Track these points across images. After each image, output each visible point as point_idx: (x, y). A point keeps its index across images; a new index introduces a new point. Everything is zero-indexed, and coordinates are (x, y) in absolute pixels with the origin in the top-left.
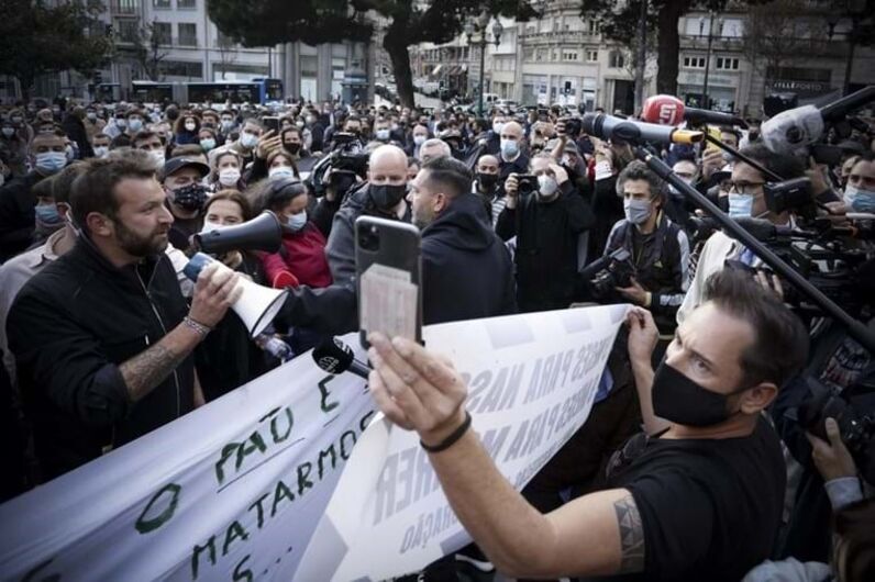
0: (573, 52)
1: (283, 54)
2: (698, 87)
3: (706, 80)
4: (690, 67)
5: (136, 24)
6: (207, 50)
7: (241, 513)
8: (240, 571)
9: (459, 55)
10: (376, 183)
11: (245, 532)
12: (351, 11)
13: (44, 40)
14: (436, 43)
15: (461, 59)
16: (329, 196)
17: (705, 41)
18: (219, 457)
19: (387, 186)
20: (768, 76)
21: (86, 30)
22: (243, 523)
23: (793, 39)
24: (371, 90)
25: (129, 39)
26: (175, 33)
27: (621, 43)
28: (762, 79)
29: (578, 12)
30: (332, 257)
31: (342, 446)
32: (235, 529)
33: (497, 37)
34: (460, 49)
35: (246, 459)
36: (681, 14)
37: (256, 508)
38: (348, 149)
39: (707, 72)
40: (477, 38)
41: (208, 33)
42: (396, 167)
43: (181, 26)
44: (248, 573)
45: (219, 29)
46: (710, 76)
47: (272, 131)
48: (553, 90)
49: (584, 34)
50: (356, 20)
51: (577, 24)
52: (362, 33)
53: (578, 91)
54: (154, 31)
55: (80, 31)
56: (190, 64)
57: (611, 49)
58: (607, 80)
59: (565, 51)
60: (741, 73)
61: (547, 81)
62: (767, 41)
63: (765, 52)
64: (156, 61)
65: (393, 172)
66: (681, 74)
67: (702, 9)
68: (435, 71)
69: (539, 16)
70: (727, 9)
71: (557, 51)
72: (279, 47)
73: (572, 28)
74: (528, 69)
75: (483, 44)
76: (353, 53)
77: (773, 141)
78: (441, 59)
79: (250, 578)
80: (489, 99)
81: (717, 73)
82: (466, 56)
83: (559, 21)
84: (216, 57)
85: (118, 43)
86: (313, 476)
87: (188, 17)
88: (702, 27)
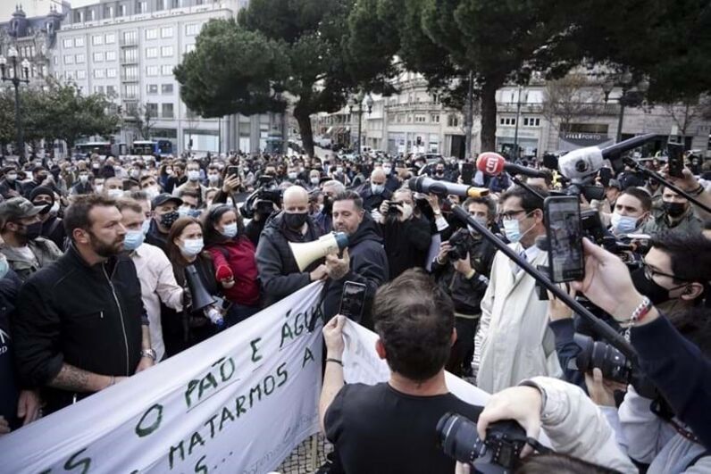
0: (422, 116)
1: (228, 122)
2: (511, 139)
3: (516, 134)
4: (505, 125)
5: (136, 104)
6: (180, 121)
7: (200, 427)
8: (200, 465)
9: (344, 121)
10: (289, 212)
11: (203, 439)
12: (272, 92)
13: (81, 117)
14: (329, 112)
15: (346, 123)
16: (256, 218)
17: (515, 106)
18: (186, 389)
19: (297, 214)
20: (561, 130)
21: (106, 109)
22: (201, 433)
23: (579, 104)
24: (286, 145)
25: (132, 114)
26: (160, 110)
27: (455, 109)
28: (557, 133)
29: (426, 89)
30: (259, 261)
31: (265, 386)
32: (196, 437)
33: (370, 107)
34: (345, 116)
35: (205, 392)
36: (498, 88)
37: (209, 424)
38: (268, 186)
39: (517, 128)
40: (356, 108)
41: (181, 108)
43: (164, 105)
44: (204, 467)
45: (188, 106)
46: (519, 131)
48: (409, 143)
49: (430, 103)
50: (276, 98)
51: (425, 97)
52: (280, 107)
53: (426, 143)
54: (147, 110)
55: (102, 111)
56: (169, 129)
57: (449, 114)
58: (446, 135)
59: (417, 116)
60: (541, 128)
61: (404, 137)
62: (560, 106)
63: (559, 113)
64: (148, 128)
65: (300, 205)
66: (498, 130)
67: (512, 84)
68: (328, 131)
69: (398, 92)
70: (530, 84)
71: (411, 116)
72: (225, 117)
73: (421, 100)
74: (392, 128)
75: (361, 113)
76: (274, 118)
78: (332, 123)
79: (206, 471)
80: (365, 150)
81: (524, 129)
82: (349, 120)
83: (412, 95)
84: (186, 125)
85: (125, 117)
86: (246, 405)
87: (168, 99)
88: (513, 97)
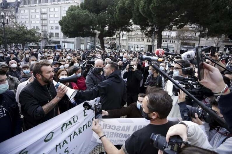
0: (139, 39)
1: (77, 39)
2: (166, 47)
3: (168, 45)
4: (164, 42)
5: (46, 33)
6: (61, 38)
7: (66, 138)
8: (66, 151)
9: (114, 40)
10: (96, 67)
11: (67, 142)
12: (91, 30)
13: (27, 36)
14: (109, 37)
15: (115, 40)
16: (86, 70)
17: (167, 37)
18: (62, 126)
19: (99, 68)
20: (181, 44)
21: (36, 34)
22: (67, 140)
23: (187, 36)
24: (96, 47)
25: (45, 36)
26: (54, 35)
27: (149, 37)
28: (180, 45)
29: (140, 30)
30: (86, 83)
31: (88, 124)
32: (65, 142)
33: (123, 36)
34: (114, 38)
35: (68, 127)
36: (163, 31)
37: (69, 137)
38: (90, 60)
39: (168, 43)
40: (118, 36)
41: (61, 35)
42: (100, 64)
43: (55, 33)
44: (68, 151)
45: (64, 34)
47: (75, 56)
48: (135, 47)
49: (141, 35)
50: (92, 32)
51: (140, 33)
52: (94, 35)
53: (140, 48)
54: (50, 34)
55: (34, 34)
56: (57, 41)
57: (147, 38)
58: (146, 45)
59: (137, 39)
60: (175, 44)
61: (133, 45)
62: (181, 37)
63: (181, 39)
64: (50, 41)
65: (100, 65)
66: (162, 44)
67: (167, 30)
68: (109, 43)
69: (132, 31)
70: (172, 30)
71: (135, 39)
72: (76, 38)
73: (139, 34)
74: (129, 43)
75: (120, 37)
76: (92, 39)
77: (184, 58)
78: (110, 40)
79: (68, 152)
80: (121, 49)
81: (170, 44)
82: (116, 40)
83: (136, 32)
84: (63, 40)
85: (42, 37)
86: (82, 130)
87: (57, 31)
88: (167, 34)
